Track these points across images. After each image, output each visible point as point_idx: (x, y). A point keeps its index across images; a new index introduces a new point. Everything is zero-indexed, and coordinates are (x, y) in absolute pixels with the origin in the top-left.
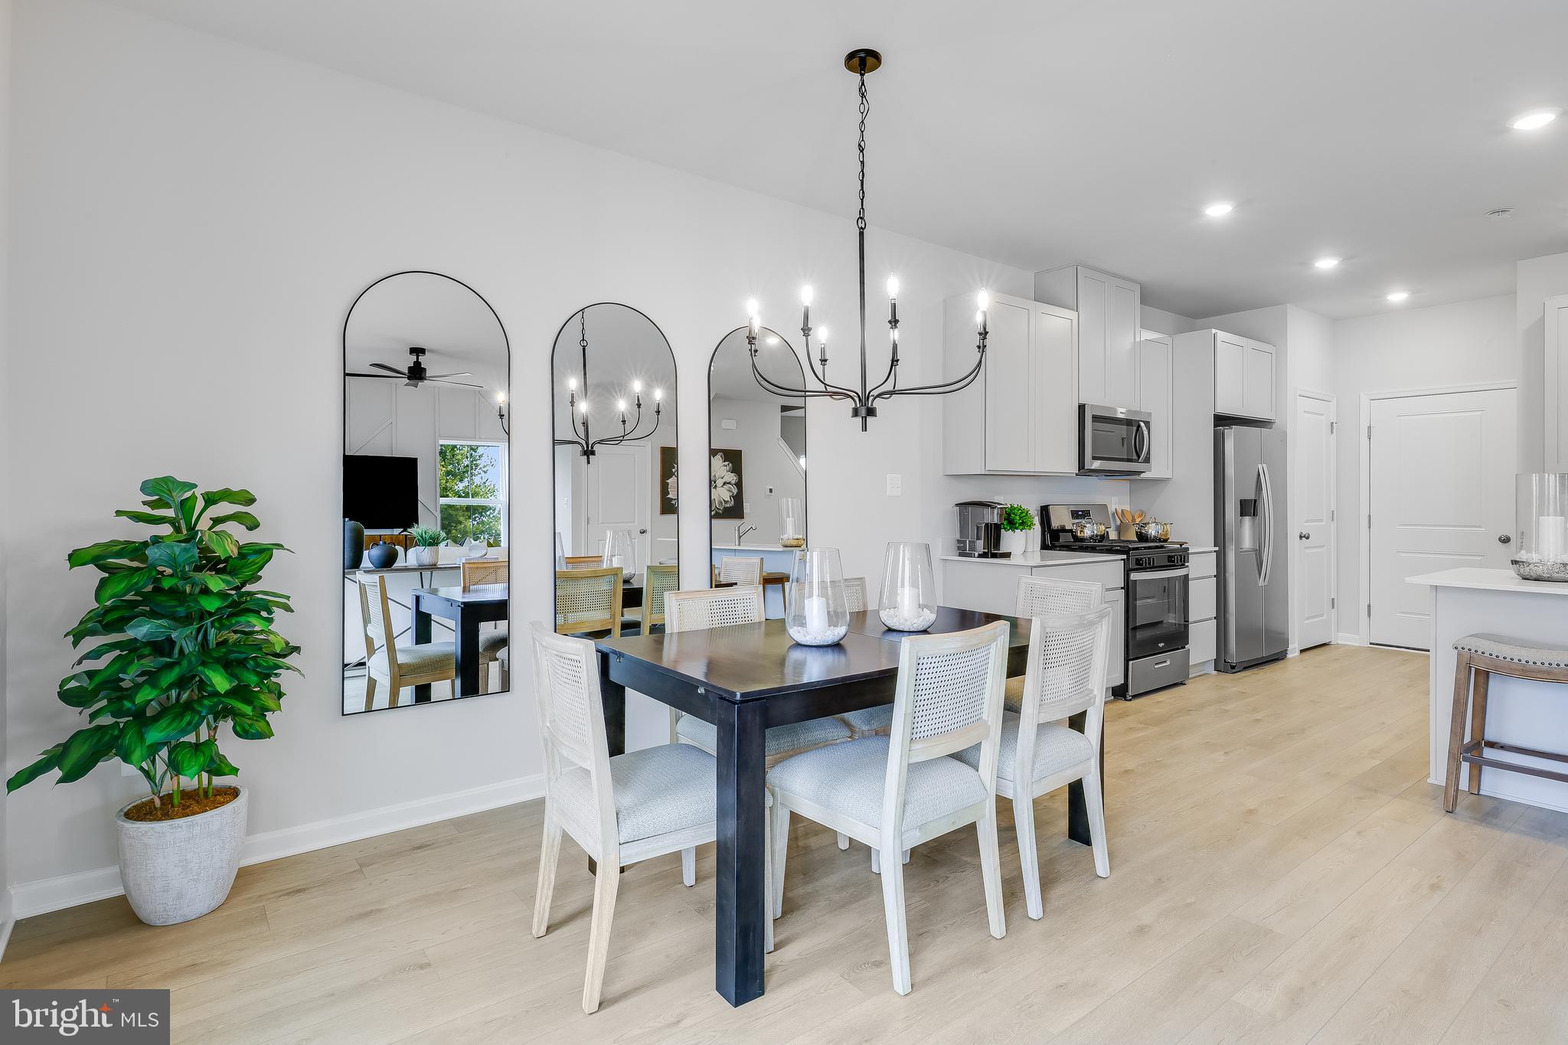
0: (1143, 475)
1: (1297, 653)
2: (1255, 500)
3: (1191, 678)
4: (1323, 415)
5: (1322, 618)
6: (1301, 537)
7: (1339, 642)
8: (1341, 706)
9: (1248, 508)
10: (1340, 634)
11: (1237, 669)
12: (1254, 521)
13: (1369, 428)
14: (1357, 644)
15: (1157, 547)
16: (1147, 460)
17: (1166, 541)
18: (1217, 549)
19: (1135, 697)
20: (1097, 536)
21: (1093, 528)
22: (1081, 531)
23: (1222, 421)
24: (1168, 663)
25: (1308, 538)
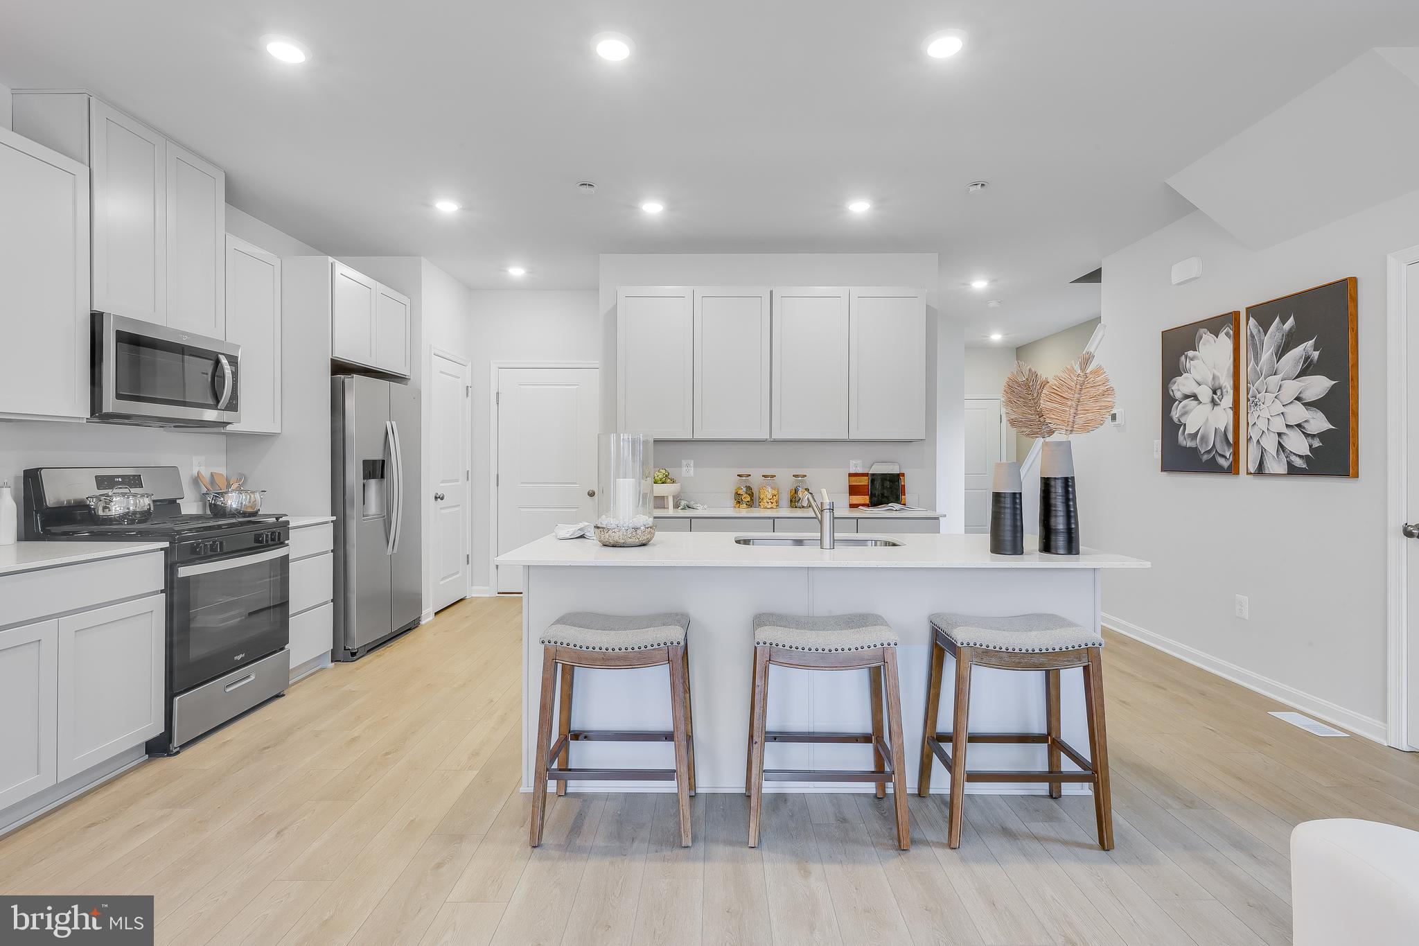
0: (229, 428)
1: (432, 616)
2: (383, 461)
3: (293, 685)
4: (459, 378)
5: (458, 576)
6: (436, 498)
7: (473, 595)
8: (455, 686)
9: (376, 470)
10: (474, 588)
11: (358, 655)
12: (381, 485)
13: (498, 393)
14: (488, 596)
15: (242, 524)
16: (233, 406)
17: (255, 514)
18: (334, 518)
19: (183, 746)
20: (135, 513)
21: (128, 503)
22: (105, 508)
23: (340, 368)
24: (253, 677)
25: (442, 499)
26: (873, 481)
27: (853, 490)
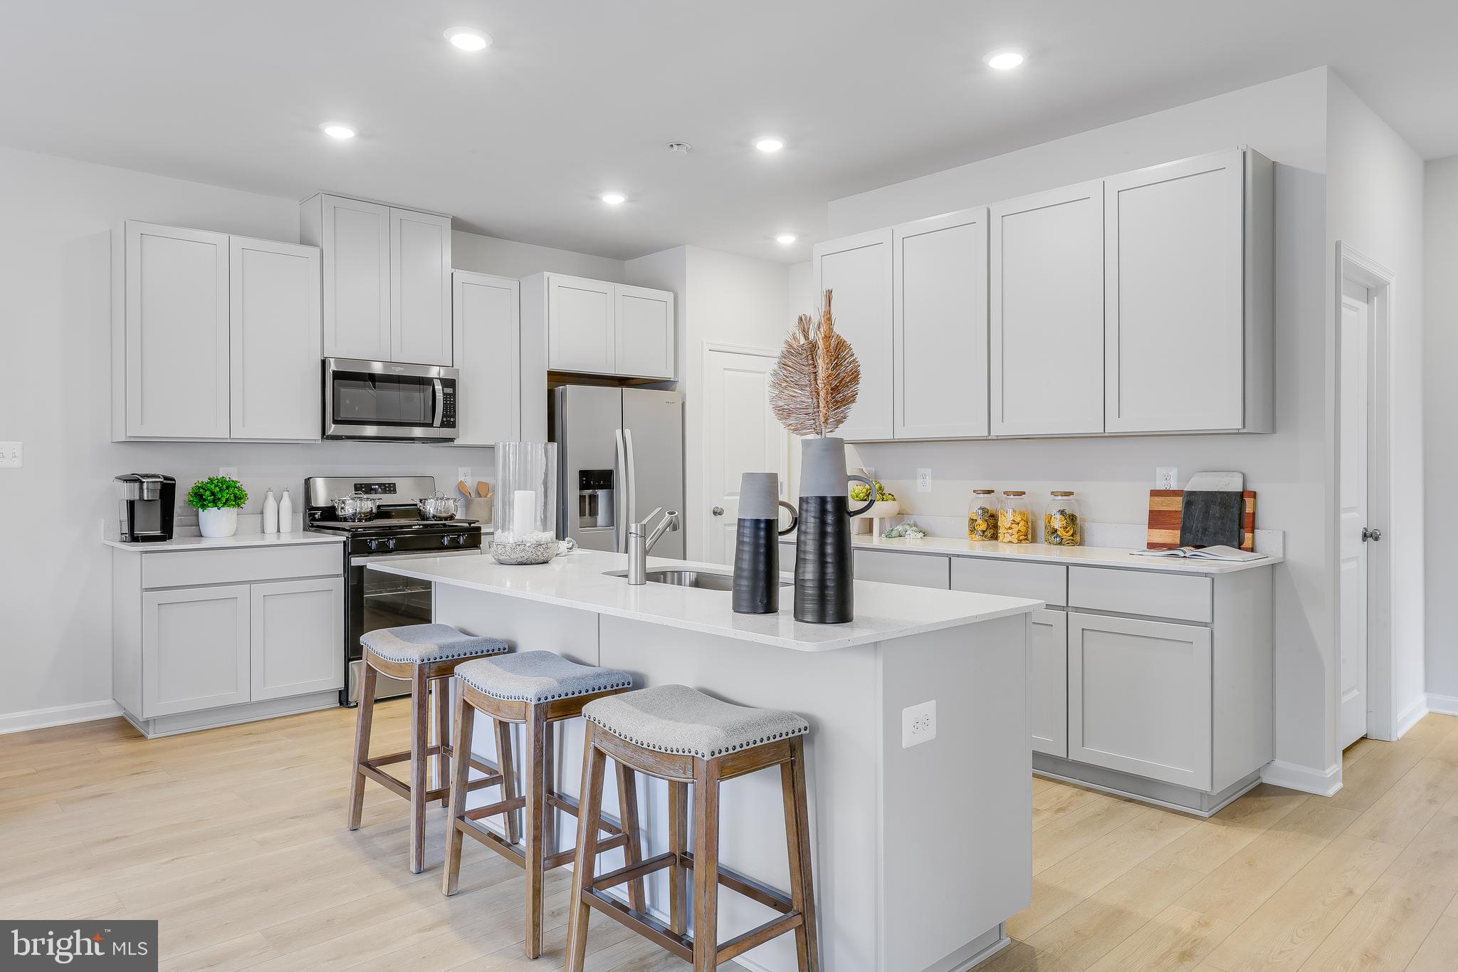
2: (612, 471)
6: (715, 513)
16: (449, 423)
20: (357, 513)
21: (361, 505)
23: (555, 379)
26: (1188, 504)
27: (1157, 519)
